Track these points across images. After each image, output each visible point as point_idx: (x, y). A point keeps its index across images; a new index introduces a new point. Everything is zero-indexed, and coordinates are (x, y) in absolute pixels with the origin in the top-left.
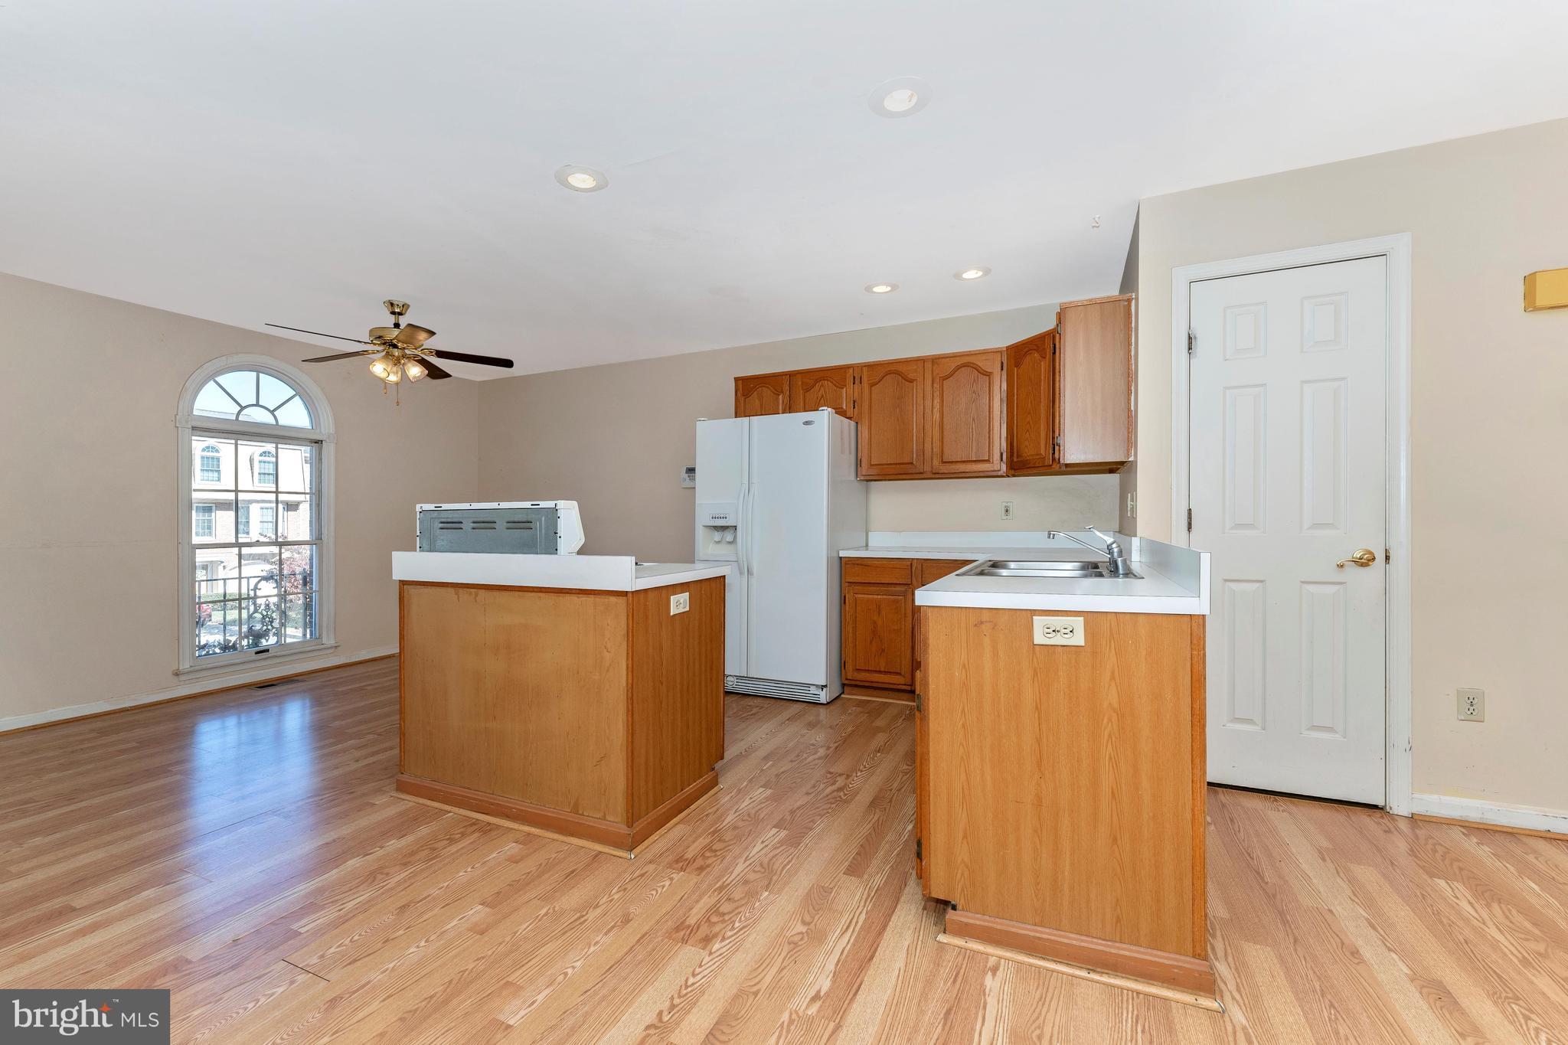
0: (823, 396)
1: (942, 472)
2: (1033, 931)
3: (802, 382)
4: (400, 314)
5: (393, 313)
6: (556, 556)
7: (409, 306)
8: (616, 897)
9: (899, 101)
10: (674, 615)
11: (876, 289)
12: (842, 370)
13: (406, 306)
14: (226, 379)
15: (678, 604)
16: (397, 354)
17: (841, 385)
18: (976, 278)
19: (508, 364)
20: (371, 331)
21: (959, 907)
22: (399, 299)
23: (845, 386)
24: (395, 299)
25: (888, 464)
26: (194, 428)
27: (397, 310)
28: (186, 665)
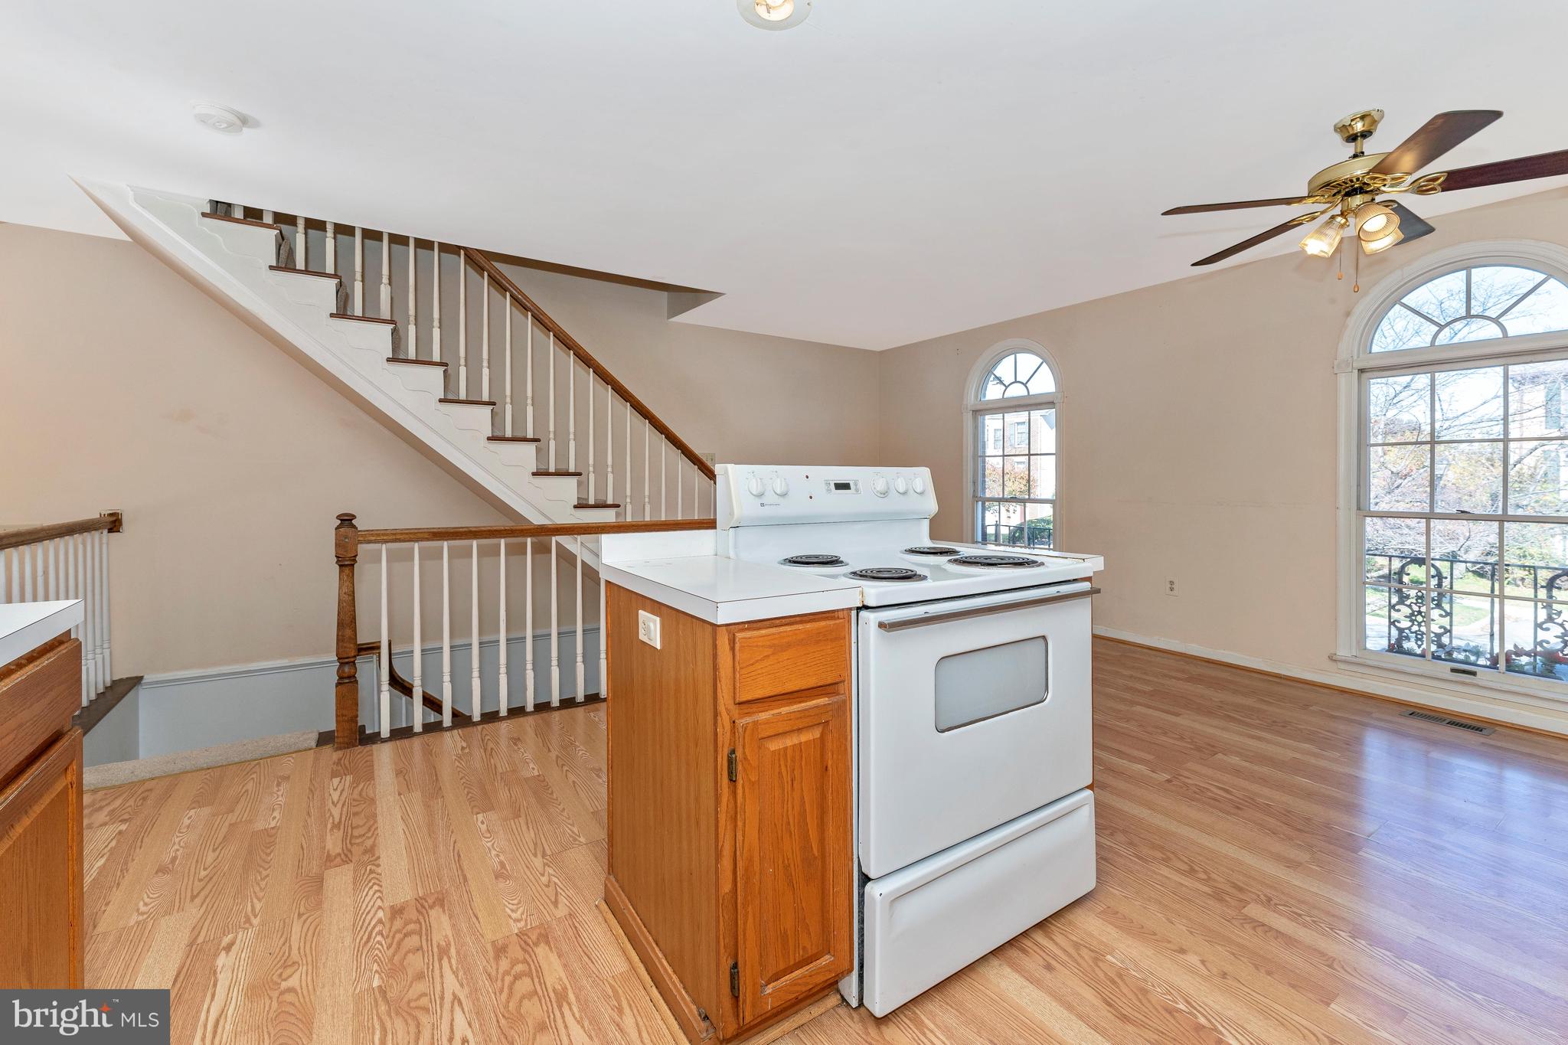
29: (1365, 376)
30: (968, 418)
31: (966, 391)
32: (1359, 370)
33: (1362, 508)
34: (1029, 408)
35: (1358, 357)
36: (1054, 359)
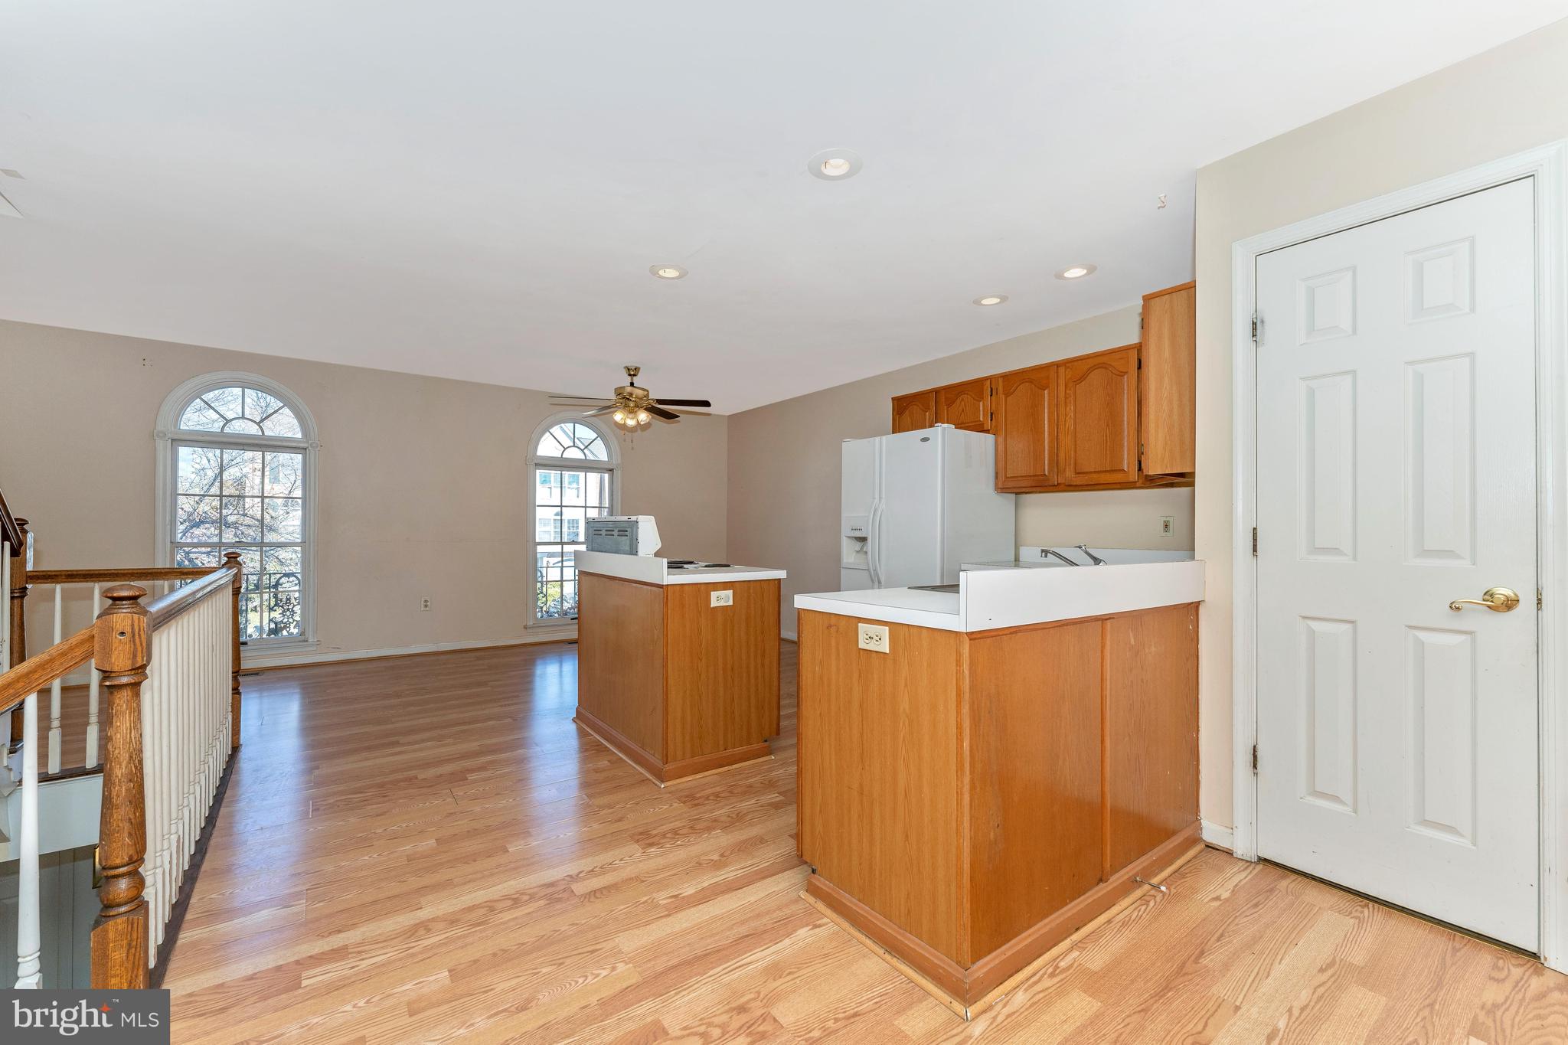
0: (963, 411)
1: (1075, 484)
2: (856, 905)
3: (946, 398)
4: (634, 375)
5: (630, 375)
6: (635, 557)
7: (639, 368)
8: (628, 806)
9: (837, 167)
10: (713, 608)
11: (985, 302)
12: (980, 382)
13: (637, 369)
14: (556, 430)
15: (719, 599)
16: (632, 405)
17: (980, 397)
18: (1080, 277)
19: (706, 404)
20: (616, 389)
21: (818, 872)
22: (632, 364)
23: (983, 398)
24: (629, 365)
25: (1022, 476)
26: (536, 465)
27: (633, 372)
28: (530, 623)
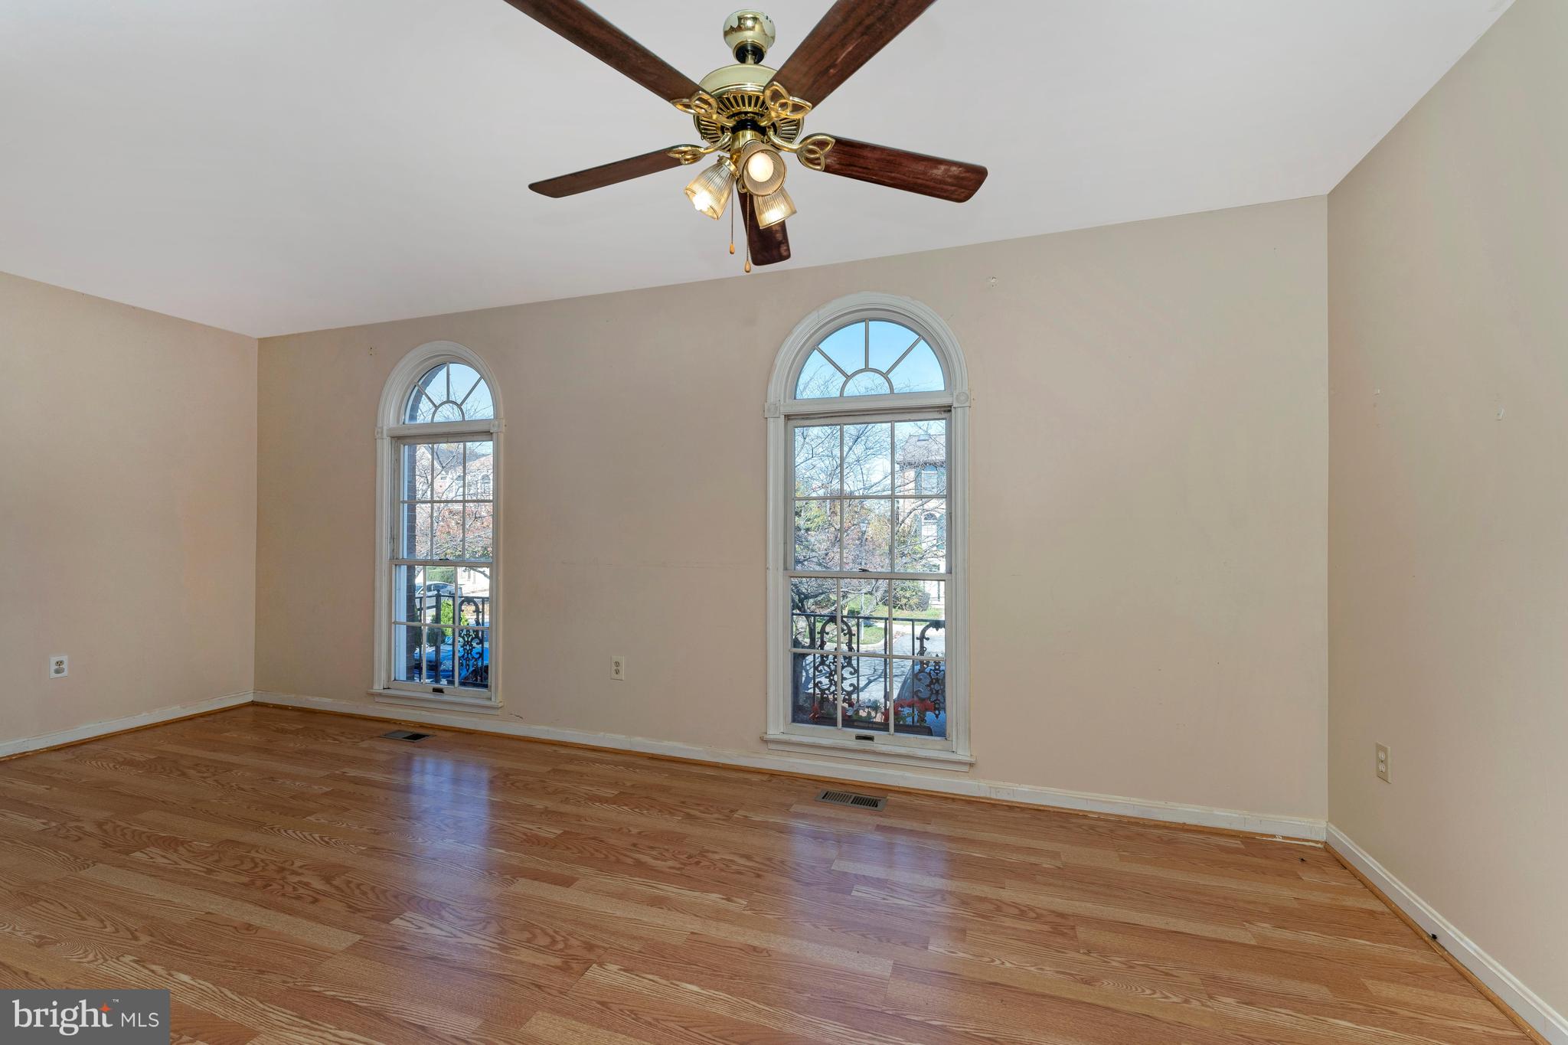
29: (791, 423)
30: (385, 448)
31: (381, 409)
32: (785, 416)
33: (789, 568)
34: (463, 439)
35: (785, 402)
36: (493, 372)
